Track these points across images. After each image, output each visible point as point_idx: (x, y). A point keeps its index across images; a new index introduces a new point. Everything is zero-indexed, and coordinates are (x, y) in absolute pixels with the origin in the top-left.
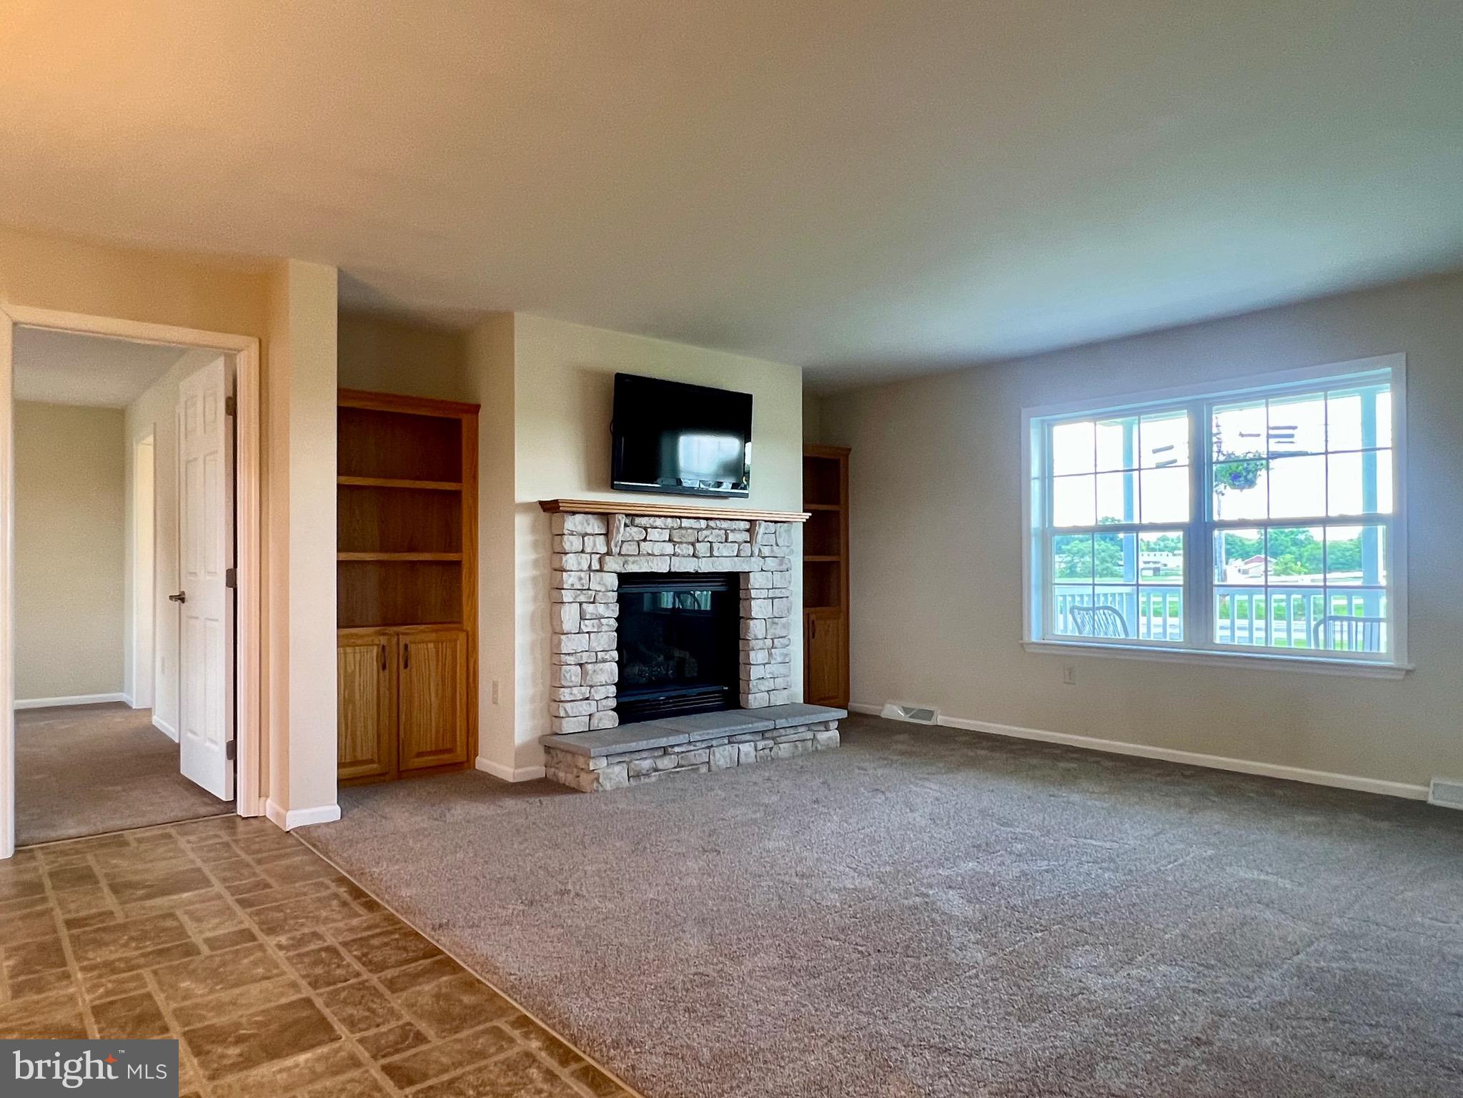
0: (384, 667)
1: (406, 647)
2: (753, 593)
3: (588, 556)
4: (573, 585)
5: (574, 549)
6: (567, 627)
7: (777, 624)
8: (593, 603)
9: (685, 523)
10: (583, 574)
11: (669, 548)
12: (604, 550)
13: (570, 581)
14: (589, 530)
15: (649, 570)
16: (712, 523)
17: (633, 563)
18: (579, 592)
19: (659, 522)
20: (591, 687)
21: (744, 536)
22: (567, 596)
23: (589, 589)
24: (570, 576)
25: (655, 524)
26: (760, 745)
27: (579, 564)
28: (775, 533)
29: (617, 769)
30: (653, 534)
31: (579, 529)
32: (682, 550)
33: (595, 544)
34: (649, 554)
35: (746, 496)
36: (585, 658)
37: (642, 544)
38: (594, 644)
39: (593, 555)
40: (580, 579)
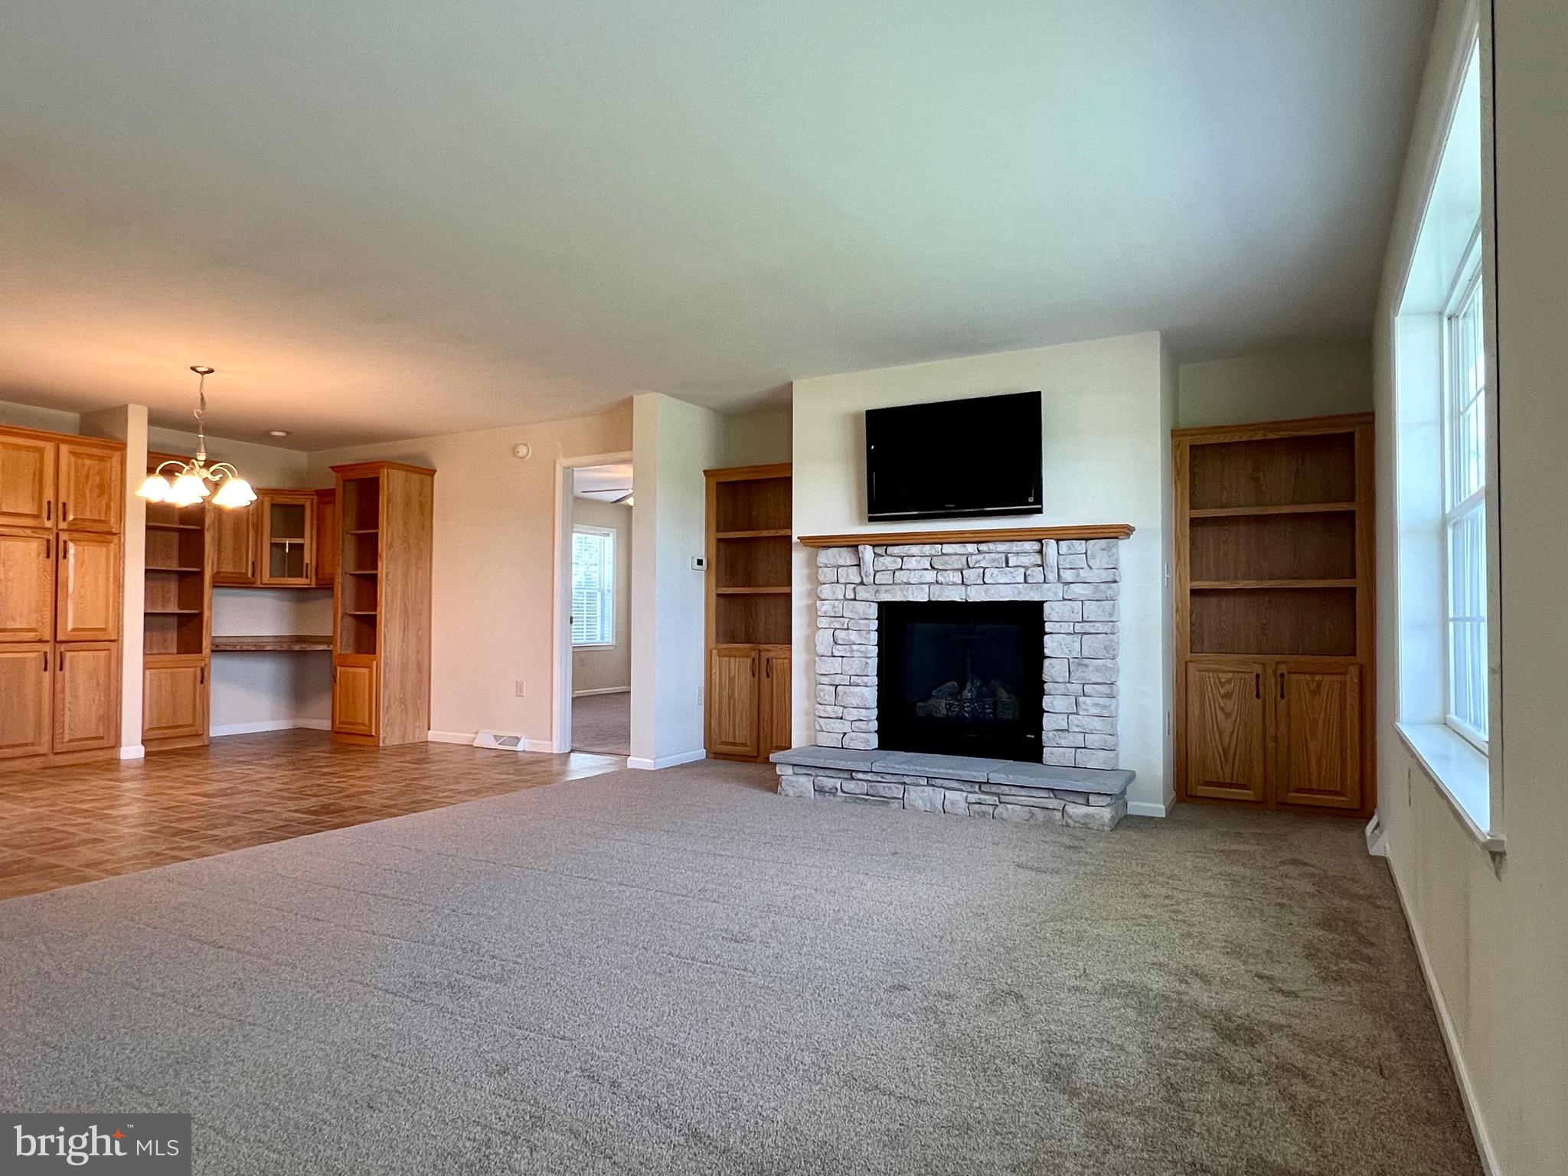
0: (754, 675)
1: (768, 660)
2: (1048, 627)
3: (843, 586)
4: (825, 613)
5: (827, 580)
6: (820, 649)
7: (1086, 666)
8: (848, 629)
9: (947, 548)
10: (836, 603)
11: (930, 576)
12: (858, 580)
13: (824, 609)
14: (841, 562)
15: (903, 599)
16: (983, 547)
17: (886, 591)
18: (833, 619)
19: (914, 550)
20: (845, 707)
21: (1033, 560)
22: (823, 622)
23: (843, 617)
24: (823, 605)
25: (910, 553)
26: (973, 798)
27: (834, 593)
28: (1086, 553)
29: (803, 779)
30: (911, 563)
31: (832, 561)
32: (945, 578)
33: (848, 576)
34: (906, 583)
35: (1040, 511)
36: (838, 680)
37: (897, 573)
38: (846, 668)
39: (848, 586)
40: (834, 607)
